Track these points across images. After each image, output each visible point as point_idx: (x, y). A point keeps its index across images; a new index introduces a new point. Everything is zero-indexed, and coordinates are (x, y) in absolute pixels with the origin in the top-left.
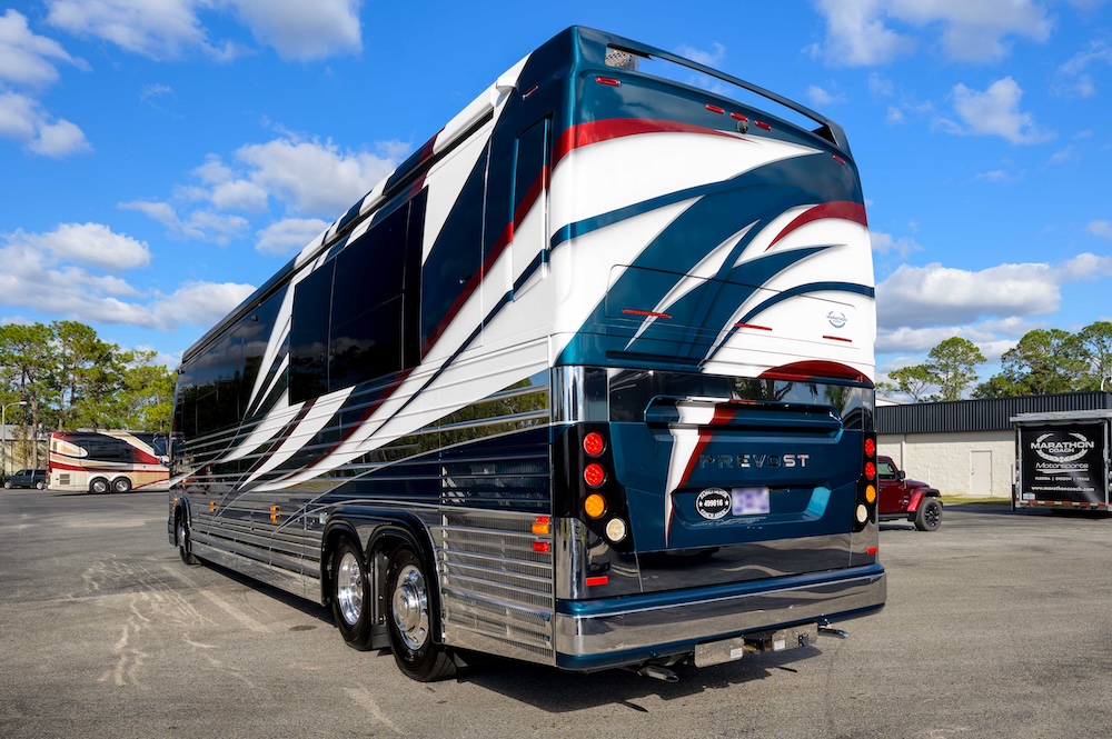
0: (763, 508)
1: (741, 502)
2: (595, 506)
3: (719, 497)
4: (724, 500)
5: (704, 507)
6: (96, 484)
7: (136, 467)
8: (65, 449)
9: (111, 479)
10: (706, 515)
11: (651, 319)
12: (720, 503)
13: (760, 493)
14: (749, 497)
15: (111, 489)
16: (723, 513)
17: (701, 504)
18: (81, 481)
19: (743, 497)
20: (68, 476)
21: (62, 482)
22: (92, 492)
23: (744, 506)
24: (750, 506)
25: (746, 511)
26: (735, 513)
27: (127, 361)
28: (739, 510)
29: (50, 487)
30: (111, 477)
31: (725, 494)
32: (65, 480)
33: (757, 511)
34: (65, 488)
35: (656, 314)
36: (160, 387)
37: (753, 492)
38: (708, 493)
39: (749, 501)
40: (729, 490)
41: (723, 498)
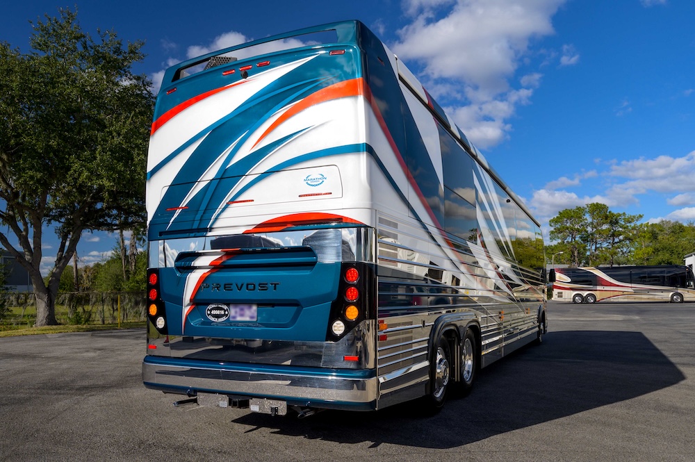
0: (252, 317)
1: (236, 312)
2: (153, 310)
3: (221, 309)
4: (225, 311)
5: (211, 314)
6: (577, 298)
7: (599, 288)
8: (560, 278)
9: (584, 295)
10: (213, 319)
11: (179, 211)
12: (222, 312)
13: (250, 307)
14: (242, 310)
15: (584, 300)
16: (224, 319)
17: (209, 312)
18: (568, 296)
19: (238, 310)
20: (562, 293)
21: (558, 297)
22: (574, 302)
23: (238, 315)
24: (242, 315)
25: (239, 319)
26: (231, 319)
27: (630, 222)
28: (234, 317)
29: (553, 299)
30: (585, 294)
31: (225, 307)
32: (560, 295)
33: (247, 319)
34: (560, 299)
35: (181, 208)
36: (644, 237)
37: (245, 307)
38: (213, 306)
39: (242, 312)
40: (228, 305)
41: (224, 309)
